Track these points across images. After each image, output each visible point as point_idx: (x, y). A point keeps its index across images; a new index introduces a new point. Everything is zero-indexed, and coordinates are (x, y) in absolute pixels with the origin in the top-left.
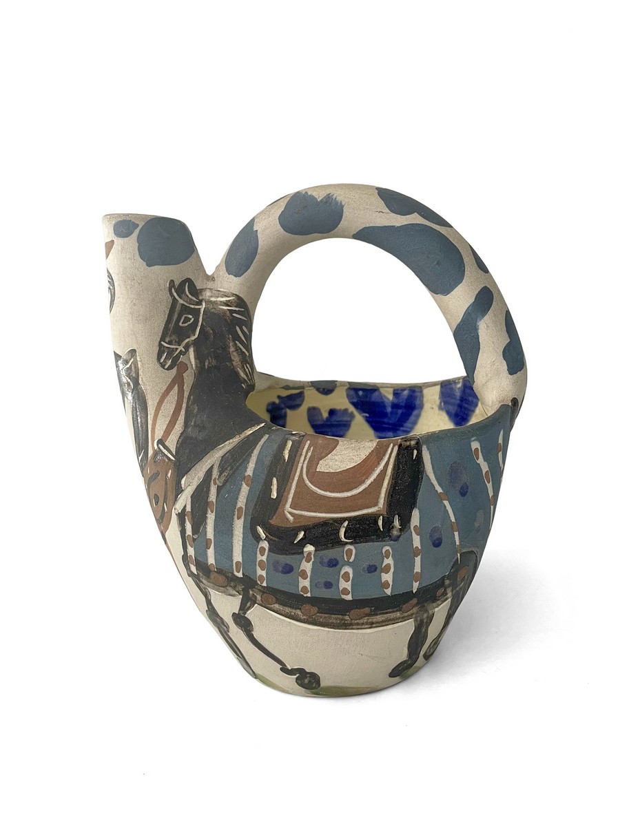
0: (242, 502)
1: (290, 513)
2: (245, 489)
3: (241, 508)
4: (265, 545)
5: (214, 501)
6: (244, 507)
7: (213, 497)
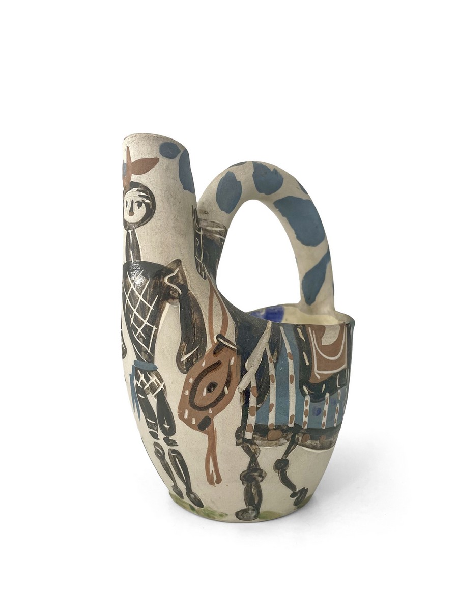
0: (291, 372)
1: (318, 373)
2: (291, 362)
3: (292, 375)
4: (308, 398)
5: (274, 374)
6: (293, 375)
7: (272, 372)
